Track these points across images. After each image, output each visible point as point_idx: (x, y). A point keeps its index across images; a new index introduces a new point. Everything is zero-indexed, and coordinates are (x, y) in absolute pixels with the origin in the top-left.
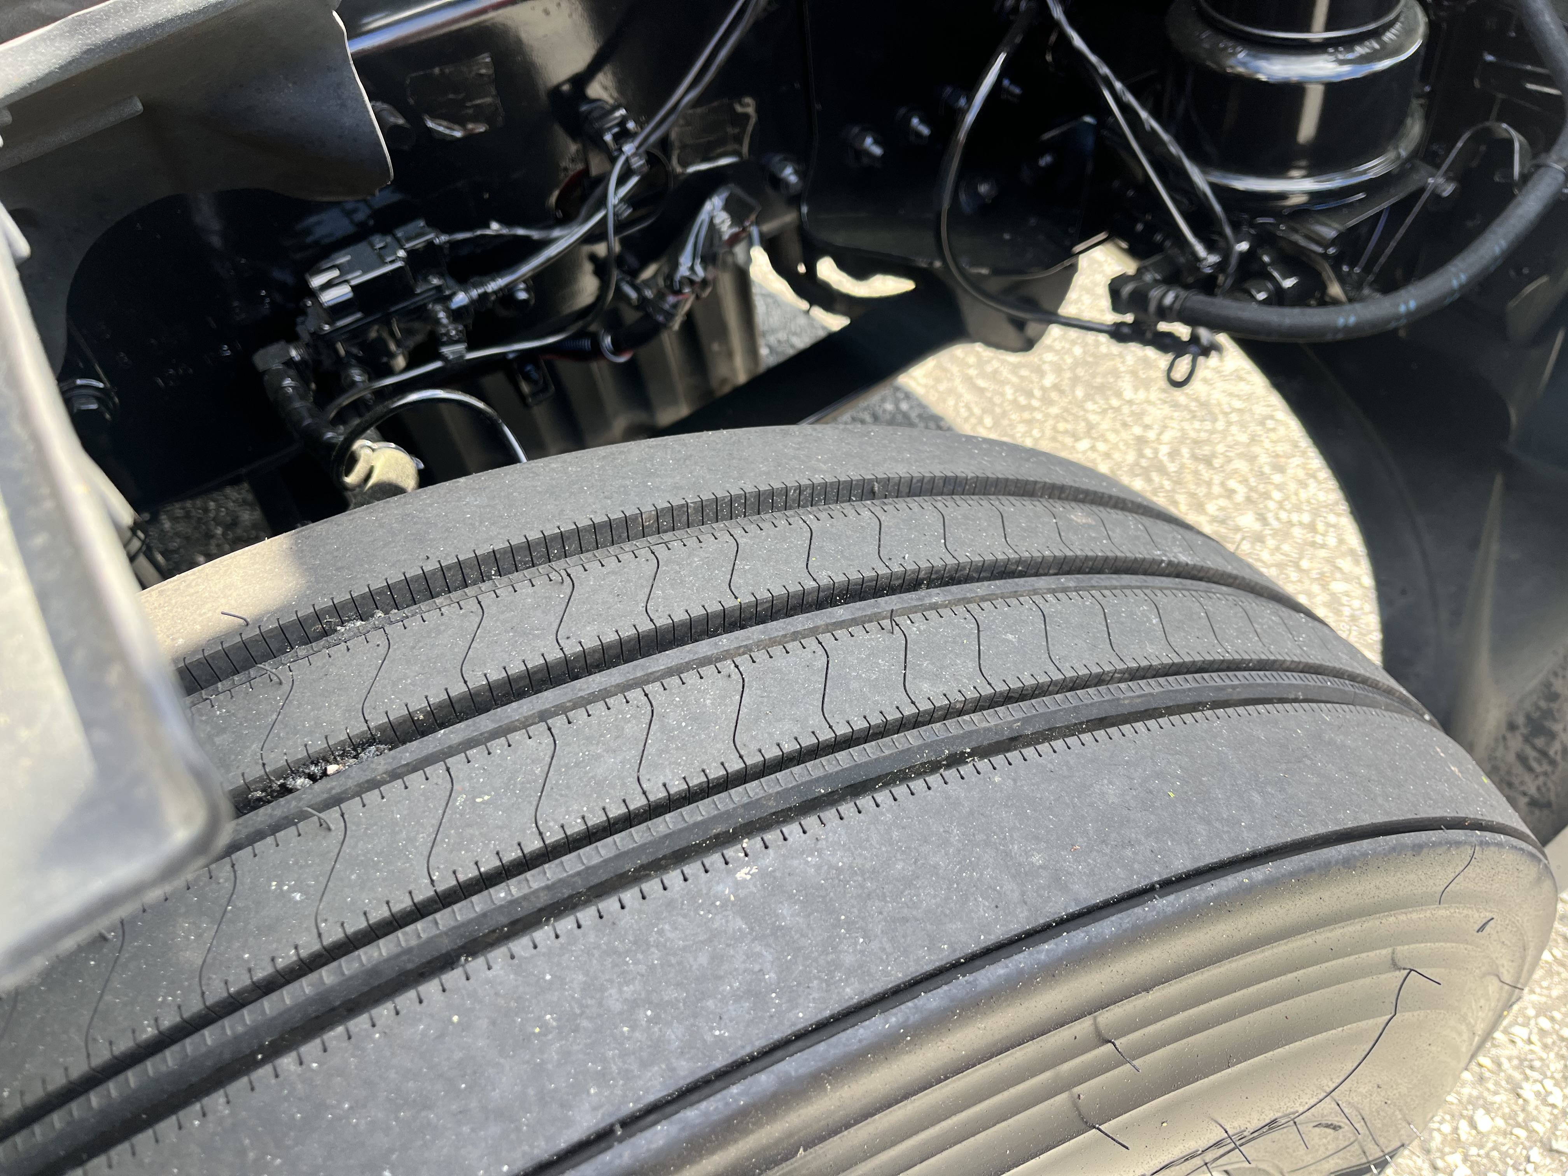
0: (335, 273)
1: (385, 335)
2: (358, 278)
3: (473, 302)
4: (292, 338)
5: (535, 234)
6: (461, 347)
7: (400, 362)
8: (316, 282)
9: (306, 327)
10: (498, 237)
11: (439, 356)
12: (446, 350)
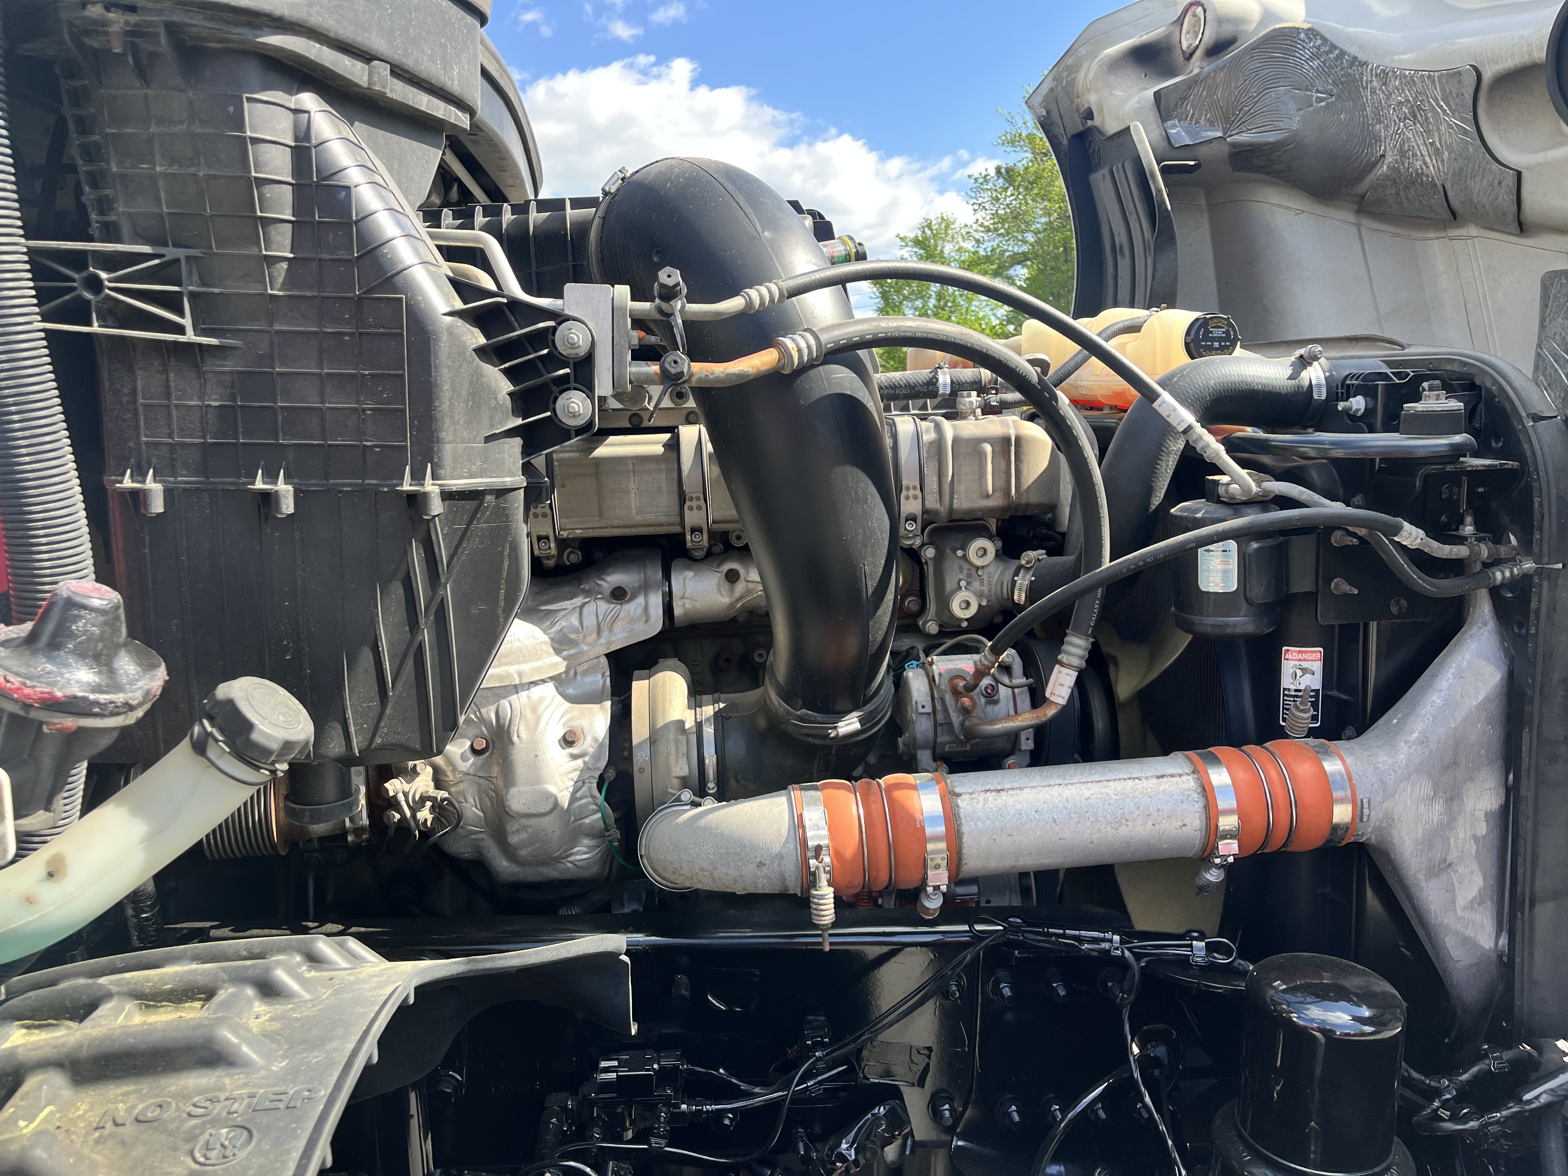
0: (616, 1063)
1: (626, 1114)
2: (625, 1072)
3: (691, 1113)
4: (574, 1093)
5: (743, 1086)
6: (663, 1142)
7: (630, 1134)
8: (603, 1064)
9: (583, 1090)
10: (720, 1078)
11: (647, 1142)
12: (653, 1140)
